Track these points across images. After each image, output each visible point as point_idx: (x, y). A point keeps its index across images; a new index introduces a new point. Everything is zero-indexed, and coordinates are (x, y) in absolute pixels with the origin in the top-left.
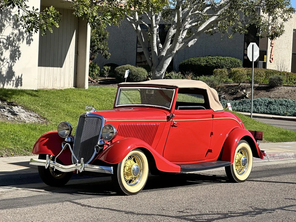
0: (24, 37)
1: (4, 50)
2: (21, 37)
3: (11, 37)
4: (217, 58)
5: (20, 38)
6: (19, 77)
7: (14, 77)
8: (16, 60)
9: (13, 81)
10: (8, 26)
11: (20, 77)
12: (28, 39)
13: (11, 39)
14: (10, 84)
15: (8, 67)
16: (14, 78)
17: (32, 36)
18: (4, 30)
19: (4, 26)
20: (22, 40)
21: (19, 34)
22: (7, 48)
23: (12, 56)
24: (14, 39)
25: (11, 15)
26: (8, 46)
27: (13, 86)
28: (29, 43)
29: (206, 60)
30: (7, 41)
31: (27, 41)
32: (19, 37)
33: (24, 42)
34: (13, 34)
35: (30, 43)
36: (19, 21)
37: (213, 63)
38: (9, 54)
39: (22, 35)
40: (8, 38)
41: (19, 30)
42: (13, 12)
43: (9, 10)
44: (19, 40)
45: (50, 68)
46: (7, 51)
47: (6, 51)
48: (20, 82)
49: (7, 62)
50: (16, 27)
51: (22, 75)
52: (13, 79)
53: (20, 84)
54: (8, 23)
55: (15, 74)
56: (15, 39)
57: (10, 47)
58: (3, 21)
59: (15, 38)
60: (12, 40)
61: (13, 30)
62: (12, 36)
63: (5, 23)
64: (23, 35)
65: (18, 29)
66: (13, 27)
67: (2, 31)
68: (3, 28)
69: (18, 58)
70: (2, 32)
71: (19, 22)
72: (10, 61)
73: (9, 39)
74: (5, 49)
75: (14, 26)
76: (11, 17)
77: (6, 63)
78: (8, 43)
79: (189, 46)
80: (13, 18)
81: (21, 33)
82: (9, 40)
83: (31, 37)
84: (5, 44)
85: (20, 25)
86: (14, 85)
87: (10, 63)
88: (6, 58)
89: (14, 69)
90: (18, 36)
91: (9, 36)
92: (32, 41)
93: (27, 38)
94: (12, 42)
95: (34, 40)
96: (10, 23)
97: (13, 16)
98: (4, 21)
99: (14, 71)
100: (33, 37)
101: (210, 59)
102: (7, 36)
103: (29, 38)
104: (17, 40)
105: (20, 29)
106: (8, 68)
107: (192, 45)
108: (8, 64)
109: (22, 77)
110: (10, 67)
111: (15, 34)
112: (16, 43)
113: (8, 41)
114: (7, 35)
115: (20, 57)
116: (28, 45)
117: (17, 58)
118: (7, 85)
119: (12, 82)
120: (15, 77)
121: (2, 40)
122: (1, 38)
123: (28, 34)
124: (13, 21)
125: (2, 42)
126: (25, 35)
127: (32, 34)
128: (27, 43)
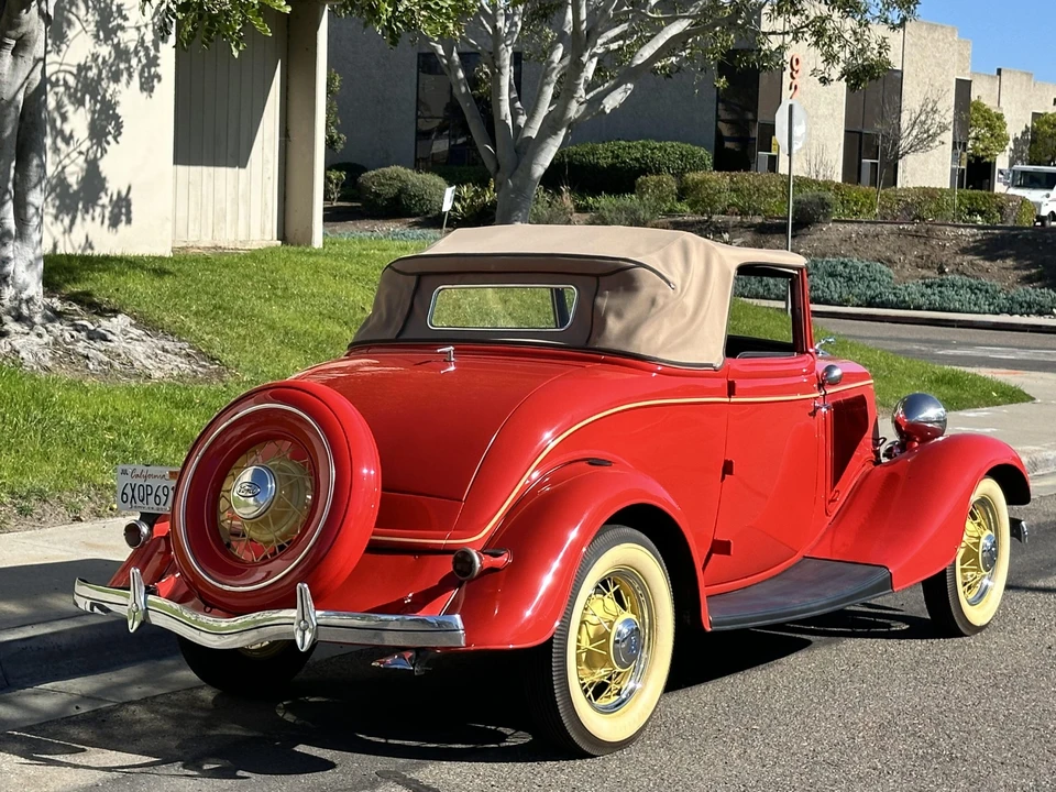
0: (132, 70)
1: (69, 108)
4: (643, 146)
5: (120, 71)
6: (119, 193)
7: (103, 194)
8: (108, 143)
9: (103, 206)
10: (80, 32)
11: (124, 193)
12: (146, 75)
13: (90, 74)
14: (93, 219)
16: (104, 200)
17: (158, 65)
20: (125, 75)
21: (115, 58)
22: (81, 103)
23: (95, 131)
24: (100, 72)
26: (83, 96)
27: (103, 222)
28: (147, 86)
29: (612, 152)
30: (78, 81)
31: (143, 80)
32: (117, 68)
33: (131, 83)
34: (95, 57)
35: (151, 90)
36: (115, 19)
37: (632, 159)
38: (88, 121)
39: (125, 61)
40: (83, 68)
44: (116, 77)
46: (79, 111)
47: (75, 112)
48: (124, 210)
50: (104, 36)
51: (129, 189)
52: (100, 202)
53: (123, 218)
54: (78, 20)
55: (107, 185)
57: (87, 97)
59: (104, 70)
60: (95, 78)
61: (97, 46)
62: (94, 65)
64: (129, 62)
65: (110, 42)
66: (97, 36)
67: (60, 48)
69: (115, 139)
70: (61, 54)
71: (115, 23)
73: (83, 74)
74: (73, 104)
75: (98, 31)
77: (76, 154)
78: (80, 86)
79: (608, 111)
80: (95, 7)
81: (122, 53)
82: (85, 77)
83: (153, 70)
84: (72, 90)
85: (117, 30)
86: (107, 222)
88: (76, 132)
89: (105, 166)
90: (112, 64)
91: (85, 64)
92: (159, 80)
93: (142, 71)
94: (94, 83)
95: (162, 77)
96: (86, 21)
99: (103, 175)
100: (159, 70)
101: (624, 149)
102: (79, 65)
103: (149, 72)
104: (110, 77)
105: (118, 43)
106: (85, 166)
107: (615, 108)
108: (82, 157)
109: (131, 196)
111: (104, 58)
112: (108, 86)
113: (81, 79)
114: (78, 62)
115: (120, 134)
116: (145, 94)
117: (110, 138)
118: (84, 219)
119: (98, 210)
120: (106, 194)
121: (61, 76)
122: (59, 71)
123: (144, 61)
124: (97, 18)
125: (61, 82)
126: (134, 62)
127: (156, 58)
128: (142, 88)
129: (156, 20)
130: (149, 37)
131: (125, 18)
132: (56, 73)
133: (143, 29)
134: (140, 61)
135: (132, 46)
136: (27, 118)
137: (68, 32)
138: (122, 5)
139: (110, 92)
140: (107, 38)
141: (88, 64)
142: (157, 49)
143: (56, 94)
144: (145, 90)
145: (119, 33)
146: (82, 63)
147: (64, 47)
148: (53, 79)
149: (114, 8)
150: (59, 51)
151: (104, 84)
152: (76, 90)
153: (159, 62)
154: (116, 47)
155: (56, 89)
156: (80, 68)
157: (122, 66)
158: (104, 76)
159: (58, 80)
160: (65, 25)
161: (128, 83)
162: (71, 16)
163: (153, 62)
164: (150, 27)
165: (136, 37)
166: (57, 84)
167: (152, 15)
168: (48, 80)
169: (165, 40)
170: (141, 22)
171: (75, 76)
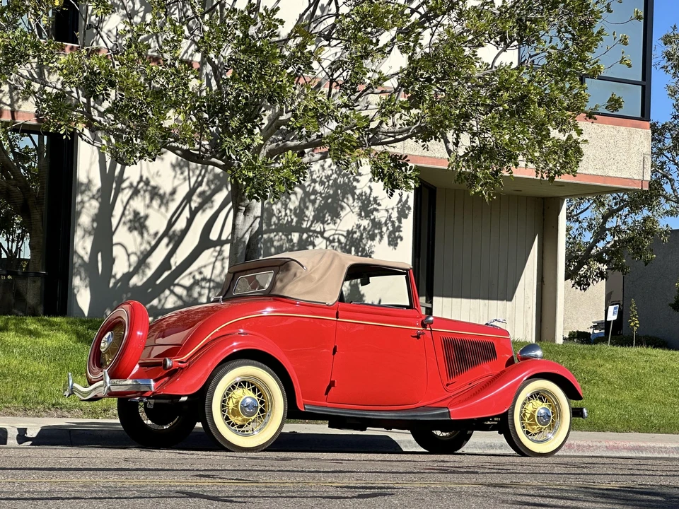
0: (383, 233)
5: (375, 234)
10: (349, 212)
12: (392, 236)
13: (355, 236)
15: (350, 285)
17: (401, 231)
18: (341, 220)
20: (378, 237)
21: (372, 227)
22: (349, 251)
24: (362, 235)
25: (355, 193)
26: (350, 248)
28: (393, 242)
30: (347, 240)
31: (390, 239)
32: (373, 232)
33: (383, 241)
34: (359, 226)
35: (396, 245)
36: (372, 205)
39: (378, 229)
40: (350, 233)
42: (358, 187)
43: (350, 184)
44: (372, 238)
45: (481, 301)
50: (365, 215)
51: (380, 300)
55: (365, 298)
57: (353, 249)
59: (364, 234)
60: (358, 238)
61: (360, 220)
62: (358, 231)
64: (381, 229)
65: (369, 218)
66: (360, 215)
70: (337, 225)
71: (372, 207)
73: (350, 236)
75: (361, 212)
78: (348, 242)
81: (376, 224)
82: (352, 237)
83: (397, 234)
84: (343, 245)
85: (373, 211)
89: (363, 290)
90: (370, 231)
91: (352, 230)
92: (402, 239)
93: (390, 234)
94: (358, 241)
96: (353, 207)
97: (359, 195)
100: (401, 234)
103: (395, 235)
104: (368, 238)
106: (349, 288)
111: (364, 227)
112: (367, 242)
113: (349, 239)
114: (348, 229)
116: (392, 247)
121: (336, 237)
122: (335, 234)
123: (391, 229)
124: (360, 204)
125: (336, 240)
126: (384, 229)
127: (399, 227)
128: (390, 244)
129: (399, 205)
130: (395, 215)
131: (379, 205)
132: (333, 235)
133: (390, 211)
134: (388, 229)
135: (383, 220)
136: (252, 247)
137: (341, 212)
138: (376, 197)
139: (368, 245)
140: (367, 216)
141: (354, 230)
142: (400, 222)
143: (333, 247)
144: (392, 245)
145: (375, 213)
146: (350, 229)
147: (338, 221)
148: (331, 238)
149: (372, 199)
150: (335, 223)
151: (364, 241)
152: (346, 245)
153: (401, 229)
154: (373, 221)
155: (333, 244)
156: (348, 232)
157: (376, 231)
158: (364, 237)
159: (334, 239)
160: (339, 209)
161: (380, 240)
162: (343, 204)
163: (399, 229)
164: (396, 210)
165: (386, 215)
166: (333, 241)
167: (396, 203)
168: (327, 239)
169: (406, 217)
170: (390, 206)
171: (345, 237)
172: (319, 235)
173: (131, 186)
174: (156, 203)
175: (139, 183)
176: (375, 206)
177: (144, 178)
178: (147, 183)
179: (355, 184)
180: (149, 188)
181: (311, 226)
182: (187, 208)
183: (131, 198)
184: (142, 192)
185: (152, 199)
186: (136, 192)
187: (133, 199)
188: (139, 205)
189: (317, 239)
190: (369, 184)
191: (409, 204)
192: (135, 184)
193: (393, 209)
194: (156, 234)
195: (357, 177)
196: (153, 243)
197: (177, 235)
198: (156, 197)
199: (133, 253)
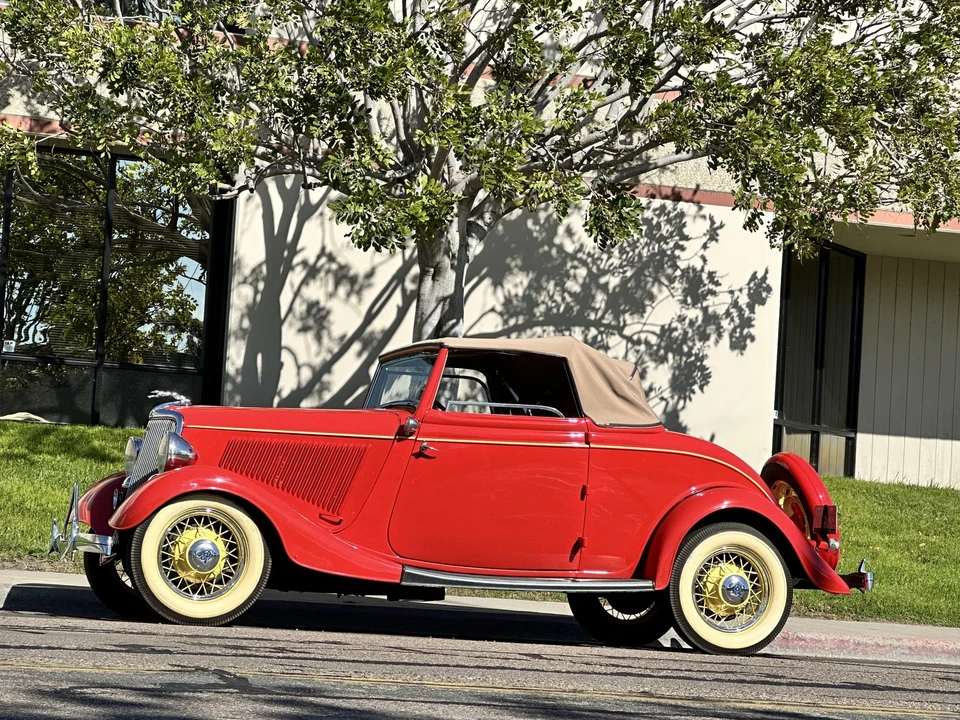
0: (722, 330)
1: (651, 365)
2: (711, 329)
3: (676, 329)
5: (708, 332)
8: (693, 392)
10: (667, 297)
12: (738, 335)
13: (675, 334)
15: (665, 412)
17: (753, 326)
18: (653, 308)
19: (652, 297)
20: (713, 337)
21: (703, 321)
22: (663, 360)
23: (678, 383)
24: (686, 333)
25: (678, 267)
26: (666, 354)
28: (739, 344)
30: (662, 340)
31: (734, 340)
32: (705, 330)
33: (721, 342)
34: (681, 319)
35: (744, 347)
36: (705, 285)
38: (669, 376)
39: (714, 324)
40: (665, 332)
41: (705, 310)
42: (682, 257)
43: (669, 252)
44: (705, 337)
46: (661, 367)
47: (656, 368)
49: (662, 399)
50: (692, 301)
54: (664, 288)
56: (690, 335)
57: (670, 356)
58: (649, 285)
59: (690, 331)
60: (680, 337)
61: (683, 310)
62: (679, 326)
63: (655, 290)
64: (719, 324)
65: (699, 305)
66: (684, 302)
67: (645, 312)
68: (647, 302)
69: (701, 388)
70: (646, 315)
71: (706, 288)
72: (672, 397)
73: (667, 334)
74: (655, 361)
75: (686, 297)
76: (678, 273)
77: (657, 400)
78: (663, 344)
80: (682, 277)
81: (711, 319)
82: (670, 337)
83: (746, 331)
84: (655, 348)
85: (707, 295)
87: (671, 402)
88: (656, 386)
89: (685, 418)
90: (699, 327)
91: (670, 325)
92: (753, 340)
93: (734, 330)
94: (679, 342)
95: (757, 337)
96: (673, 288)
97: (682, 271)
98: (653, 285)
99: (684, 425)
100: (752, 331)
102: (663, 327)
103: (742, 332)
104: (696, 337)
105: (707, 307)
106: (664, 416)
108: (664, 403)
110: (670, 413)
111: (691, 320)
112: (694, 344)
113: (665, 339)
114: (662, 323)
115: (706, 384)
116: (736, 352)
117: (696, 387)
121: (643, 336)
122: (641, 331)
123: (737, 320)
124: (685, 285)
125: (643, 341)
126: (725, 323)
127: (750, 320)
128: (733, 346)
129: (752, 285)
130: (744, 300)
131: (717, 284)
132: (638, 333)
133: (737, 294)
134: (732, 321)
138: (713, 273)
139: (697, 348)
140: (696, 302)
141: (673, 325)
142: (752, 311)
143: (638, 351)
144: (736, 348)
145: (709, 297)
146: (667, 324)
147: (648, 309)
148: (635, 338)
149: (705, 276)
150: (643, 313)
151: (690, 342)
152: (658, 348)
153: (753, 323)
155: (637, 348)
156: (664, 329)
159: (639, 339)
161: (717, 342)
163: (747, 323)
164: (746, 291)
165: (729, 301)
166: (639, 342)
167: (747, 281)
168: (629, 339)
169: (763, 302)
170: (735, 287)
171: (658, 336)
172: (616, 332)
173: (304, 263)
174: (342, 291)
175: (319, 257)
176: (711, 287)
177: (328, 250)
178: (331, 258)
179: (677, 252)
180: (334, 266)
181: (603, 317)
182: (398, 293)
183: (304, 282)
184: (322, 274)
185: (337, 284)
186: (312, 272)
187: (307, 284)
188: (315, 291)
189: (613, 337)
190: (702, 252)
191: (768, 282)
192: (312, 261)
193: (741, 290)
194: (344, 337)
195: (681, 243)
196: (336, 350)
197: (375, 338)
198: (345, 281)
199: (304, 365)
